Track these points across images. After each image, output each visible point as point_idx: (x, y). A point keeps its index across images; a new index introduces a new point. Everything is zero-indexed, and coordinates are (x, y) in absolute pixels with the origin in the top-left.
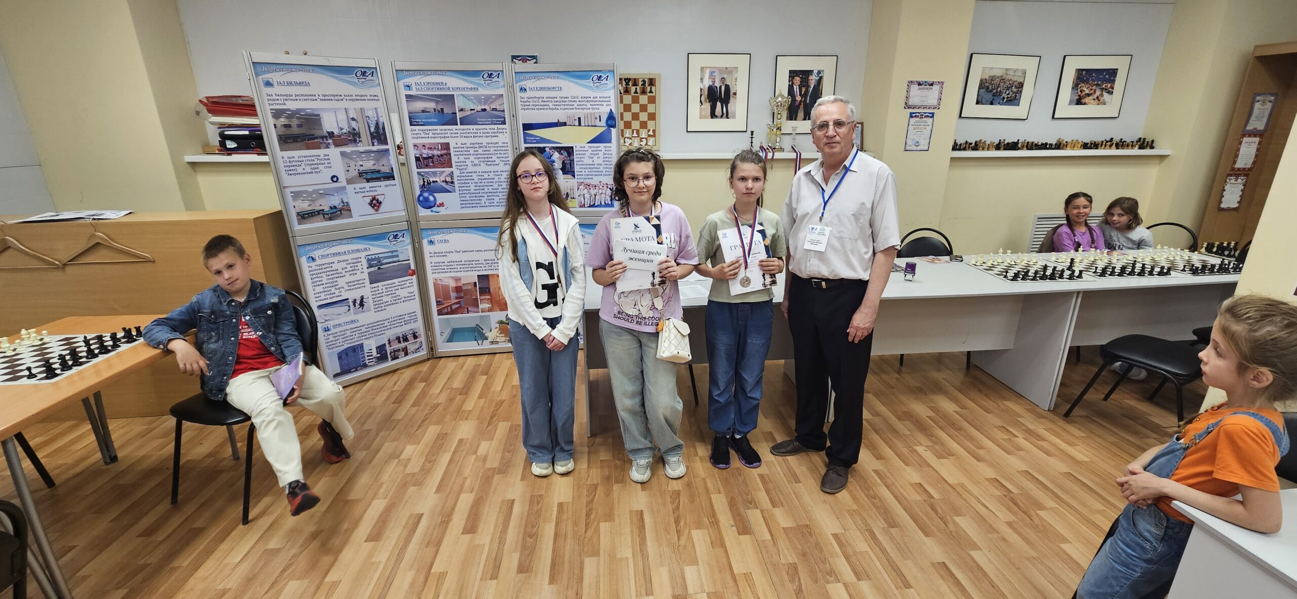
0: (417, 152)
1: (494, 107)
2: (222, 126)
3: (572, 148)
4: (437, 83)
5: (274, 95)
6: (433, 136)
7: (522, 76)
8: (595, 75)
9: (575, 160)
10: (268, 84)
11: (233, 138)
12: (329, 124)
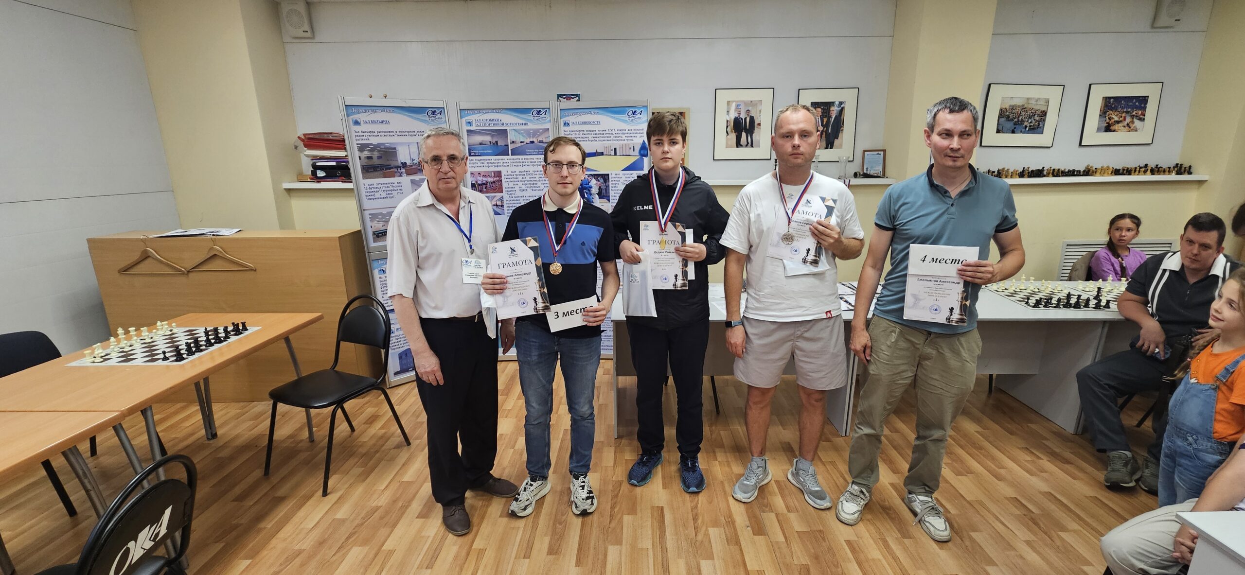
0: (473, 179)
1: (541, 140)
2: (315, 158)
3: (608, 175)
4: (493, 120)
5: (360, 132)
6: (488, 165)
7: (566, 113)
8: (630, 110)
9: (610, 186)
10: (357, 123)
11: (322, 168)
12: (404, 156)
